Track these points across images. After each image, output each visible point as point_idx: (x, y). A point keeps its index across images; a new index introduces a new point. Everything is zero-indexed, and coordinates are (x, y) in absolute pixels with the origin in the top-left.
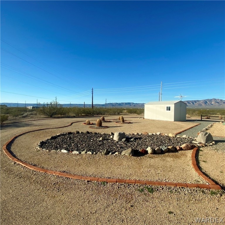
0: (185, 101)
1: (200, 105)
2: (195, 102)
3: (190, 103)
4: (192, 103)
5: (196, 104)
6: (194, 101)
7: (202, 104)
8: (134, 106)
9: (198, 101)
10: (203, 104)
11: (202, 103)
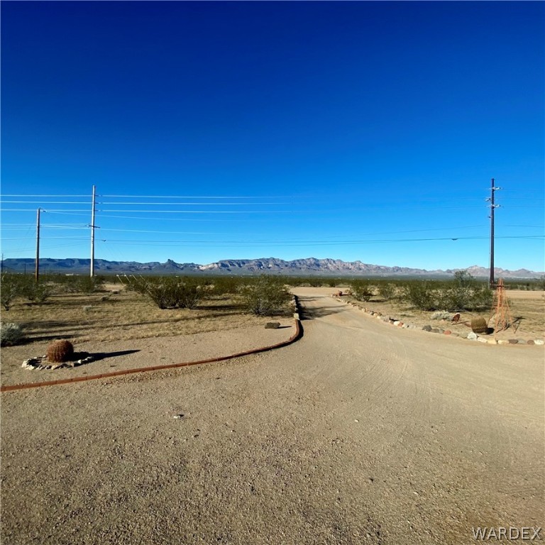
0: (225, 261)
1: (251, 269)
2: (243, 262)
3: (234, 265)
4: (237, 265)
5: (245, 267)
6: (242, 260)
7: (254, 267)
8: (108, 268)
9: (247, 260)
10: (256, 268)
11: (255, 265)
